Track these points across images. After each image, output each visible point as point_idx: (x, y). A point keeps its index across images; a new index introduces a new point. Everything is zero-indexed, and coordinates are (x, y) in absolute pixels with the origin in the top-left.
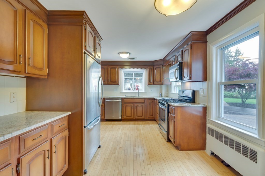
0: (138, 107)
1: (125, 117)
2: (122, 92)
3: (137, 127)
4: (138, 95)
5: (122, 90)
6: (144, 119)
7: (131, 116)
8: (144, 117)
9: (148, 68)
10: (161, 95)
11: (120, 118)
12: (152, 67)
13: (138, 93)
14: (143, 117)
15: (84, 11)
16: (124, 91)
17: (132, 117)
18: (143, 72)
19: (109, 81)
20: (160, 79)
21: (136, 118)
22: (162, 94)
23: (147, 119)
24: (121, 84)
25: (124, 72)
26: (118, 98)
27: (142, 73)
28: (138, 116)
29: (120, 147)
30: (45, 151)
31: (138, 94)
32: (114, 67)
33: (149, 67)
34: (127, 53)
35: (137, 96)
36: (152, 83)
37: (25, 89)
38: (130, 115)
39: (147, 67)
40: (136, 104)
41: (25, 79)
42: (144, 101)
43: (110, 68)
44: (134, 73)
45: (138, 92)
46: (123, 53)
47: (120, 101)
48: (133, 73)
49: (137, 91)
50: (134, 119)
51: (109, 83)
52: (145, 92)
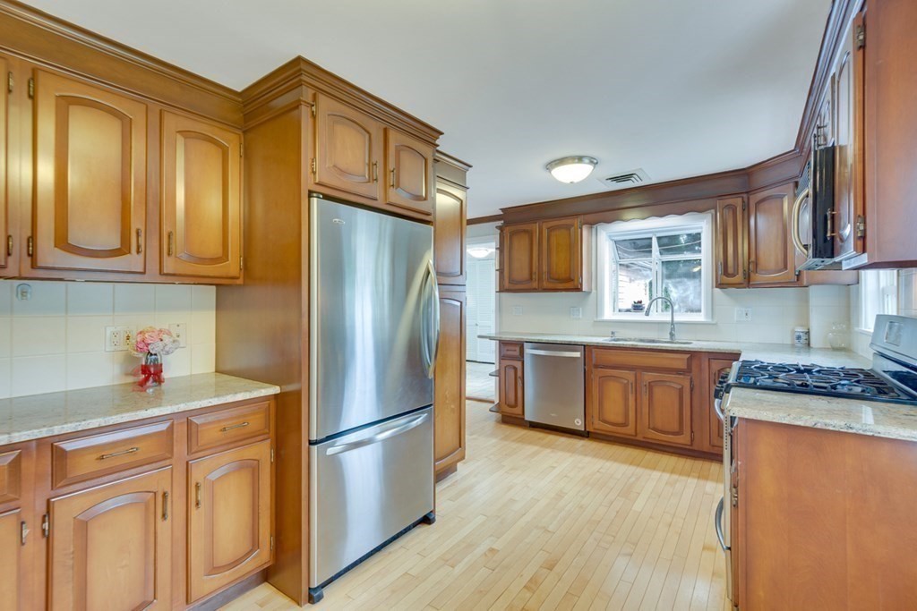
0: (658, 391)
1: (597, 425)
2: (599, 319)
3: (633, 479)
4: (672, 335)
5: (602, 314)
6: (689, 450)
7: (625, 425)
8: (689, 439)
9: (715, 208)
10: (805, 342)
11: (578, 424)
12: (738, 202)
13: (669, 326)
14: (683, 439)
15: (299, 60)
16: (608, 314)
17: (629, 430)
18: (701, 228)
19: (545, 276)
20: (780, 257)
21: (649, 436)
22: (808, 333)
23: (705, 450)
24: (597, 289)
25: (610, 236)
26: (569, 344)
27: (700, 234)
28: (654, 429)
29: (494, 547)
30: (155, 493)
31: (673, 329)
32: (564, 222)
33: (719, 203)
34: (580, 159)
35: (667, 337)
36: (739, 278)
37: (214, 312)
38: (620, 419)
39: (710, 202)
40: (649, 377)
41: (214, 287)
42: (689, 366)
43: (550, 229)
44: (659, 238)
45: (669, 319)
46: (561, 161)
47: (578, 354)
48: (651, 238)
49: (666, 317)
50: (639, 438)
51: (545, 284)
52: (710, 320)
